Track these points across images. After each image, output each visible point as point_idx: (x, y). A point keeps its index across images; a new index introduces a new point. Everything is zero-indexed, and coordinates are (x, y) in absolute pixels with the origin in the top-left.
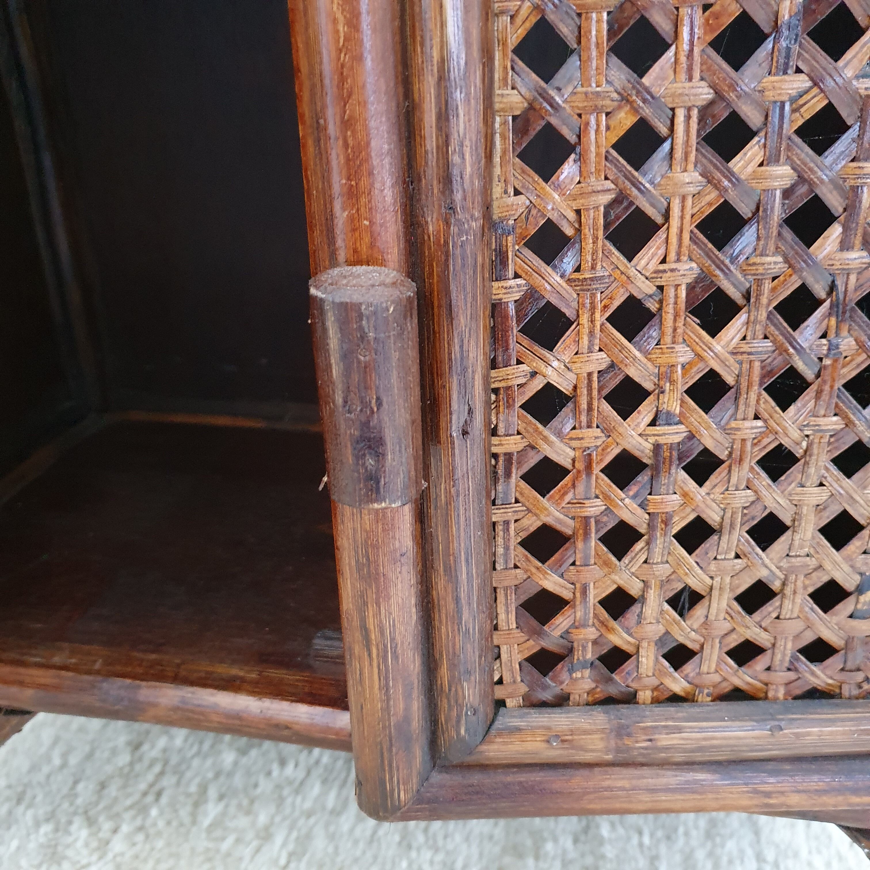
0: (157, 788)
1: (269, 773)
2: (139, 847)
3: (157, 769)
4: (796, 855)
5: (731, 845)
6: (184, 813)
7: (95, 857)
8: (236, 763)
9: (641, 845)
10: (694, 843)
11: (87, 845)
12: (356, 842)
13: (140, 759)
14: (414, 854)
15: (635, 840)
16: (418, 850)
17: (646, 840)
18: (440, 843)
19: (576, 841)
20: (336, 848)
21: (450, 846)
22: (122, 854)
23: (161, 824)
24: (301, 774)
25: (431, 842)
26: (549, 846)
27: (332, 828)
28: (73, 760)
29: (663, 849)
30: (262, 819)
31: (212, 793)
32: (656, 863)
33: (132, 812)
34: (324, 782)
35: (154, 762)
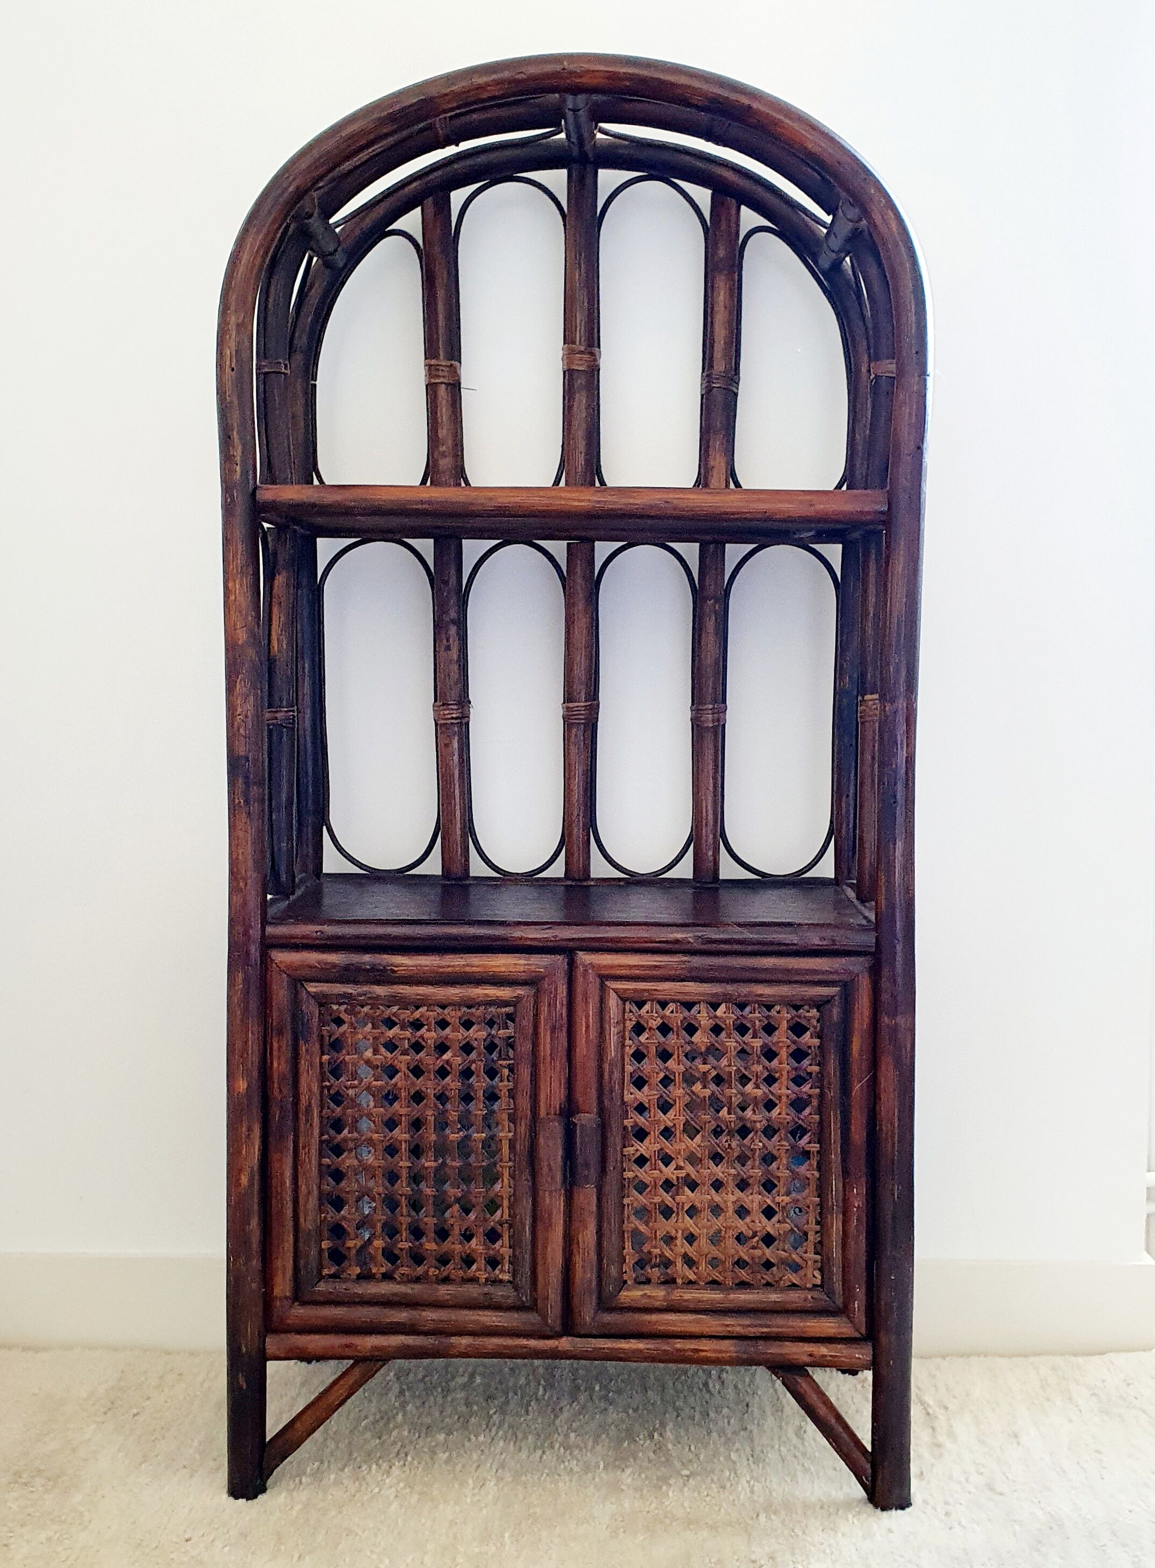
0: (403, 1451)
1: (469, 1440)
2: (408, 1471)
3: (399, 1444)
5: (738, 1445)
6: (427, 1457)
7: (385, 1476)
8: (446, 1439)
9: (690, 1450)
10: (718, 1446)
11: (377, 1472)
12: (532, 1462)
14: (566, 1463)
15: (687, 1449)
17: (693, 1448)
18: (580, 1458)
19: (654, 1452)
20: (521, 1465)
21: (585, 1459)
22: (400, 1475)
23: (416, 1462)
24: (489, 1441)
25: (574, 1458)
26: (640, 1454)
27: (516, 1458)
29: (702, 1450)
30: (474, 1457)
31: (438, 1450)
32: (699, 1455)
33: (396, 1460)
34: (505, 1441)
35: (394, 1443)
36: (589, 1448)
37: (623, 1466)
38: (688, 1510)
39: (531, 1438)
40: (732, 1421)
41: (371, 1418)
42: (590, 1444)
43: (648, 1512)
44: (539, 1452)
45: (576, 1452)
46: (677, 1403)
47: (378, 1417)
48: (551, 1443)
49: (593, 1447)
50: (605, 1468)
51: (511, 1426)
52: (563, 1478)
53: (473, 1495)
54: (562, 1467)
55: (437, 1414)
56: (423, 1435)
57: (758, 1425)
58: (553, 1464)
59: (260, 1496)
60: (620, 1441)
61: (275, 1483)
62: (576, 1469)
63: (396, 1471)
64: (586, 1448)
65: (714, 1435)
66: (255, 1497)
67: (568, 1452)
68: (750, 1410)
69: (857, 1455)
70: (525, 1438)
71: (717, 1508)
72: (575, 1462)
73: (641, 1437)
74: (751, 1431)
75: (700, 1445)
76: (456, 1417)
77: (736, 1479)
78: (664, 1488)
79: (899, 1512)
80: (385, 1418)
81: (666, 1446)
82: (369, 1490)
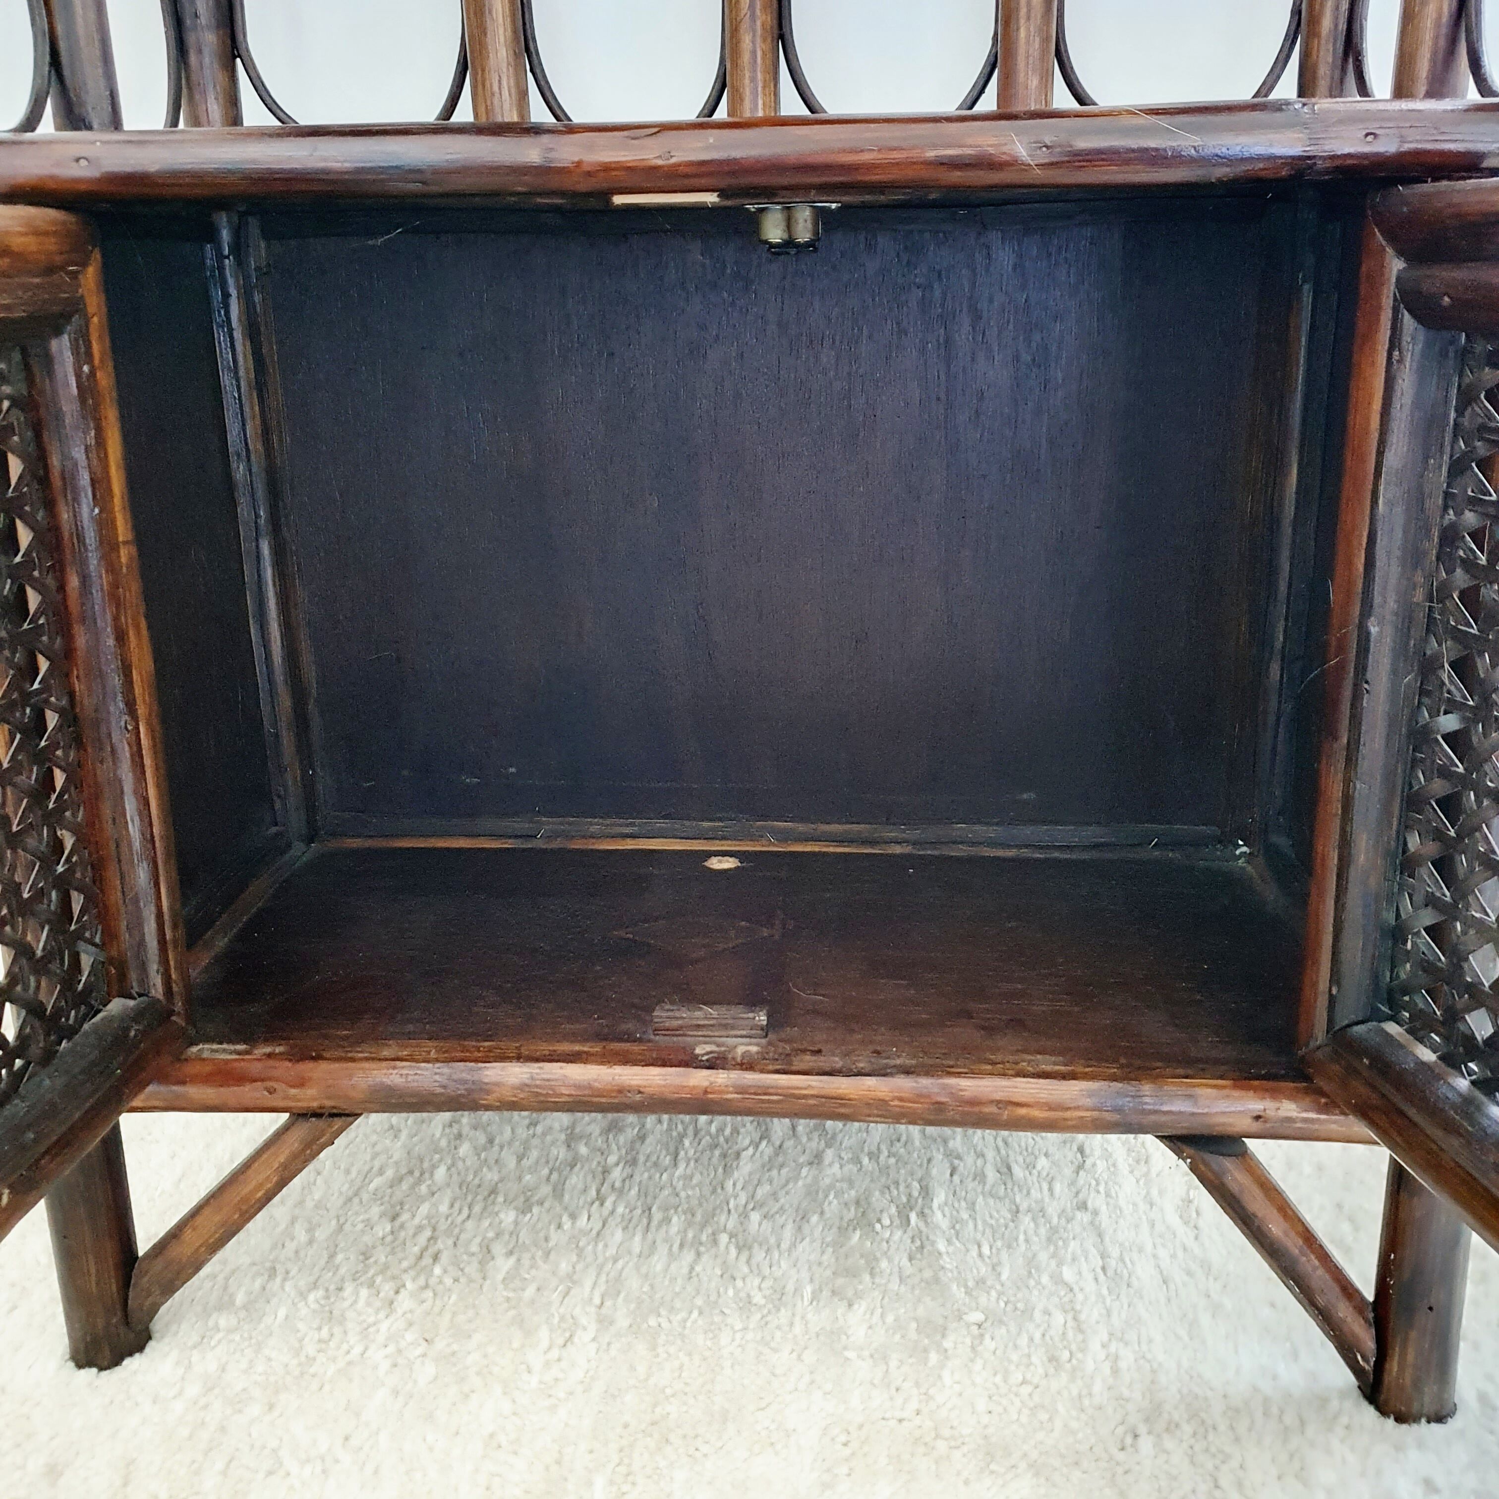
0: (431, 1251)
1: (559, 1226)
2: (429, 1303)
3: (428, 1233)
4: (1141, 1250)
5: (1073, 1245)
6: (472, 1269)
7: (382, 1315)
8: (516, 1223)
9: (980, 1255)
10: (1035, 1248)
11: (368, 1304)
12: (673, 1280)
13: (402, 1226)
14: (739, 1283)
15: (974, 1252)
16: (744, 1279)
17: (986, 1250)
18: (766, 1271)
19: (911, 1259)
20: (652, 1286)
21: (778, 1273)
22: (411, 1311)
23: (448, 1281)
24: (598, 1226)
25: (756, 1271)
26: (884, 1264)
27: (644, 1270)
28: (321, 1235)
29: (1004, 1255)
30: (564, 1267)
31: (498, 1249)
32: (998, 1269)
33: (412, 1273)
34: (625, 1228)
35: (420, 1229)
36: (785, 1245)
37: (850, 1293)
38: (985, 1419)
39: (677, 1222)
40: (1057, 1187)
41: (390, 1173)
42: (788, 1233)
43: (900, 1421)
44: (689, 1256)
45: (759, 1255)
46: (951, 1144)
47: (404, 1171)
48: (714, 1234)
49: (793, 1245)
50: (815, 1297)
51: (643, 1193)
52: (729, 1320)
53: (547, 1364)
54: (731, 1292)
55: (512, 1163)
56: (477, 1209)
57: (1108, 1195)
58: (713, 1284)
59: (127, 1362)
60: (844, 1230)
61: (167, 1325)
62: (758, 1299)
63: (405, 1302)
64: (779, 1246)
65: (1026, 1221)
66: (116, 1362)
67: (744, 1257)
68: (1089, 1162)
69: (1344, 1311)
70: (667, 1220)
71: (1044, 1416)
72: (757, 1281)
73: (886, 1221)
74: (1096, 1213)
75: (999, 1243)
76: (546, 1171)
77: (1080, 1337)
78: (934, 1357)
79: (1434, 1426)
80: (417, 1174)
81: (933, 1243)
82: (345, 1347)
